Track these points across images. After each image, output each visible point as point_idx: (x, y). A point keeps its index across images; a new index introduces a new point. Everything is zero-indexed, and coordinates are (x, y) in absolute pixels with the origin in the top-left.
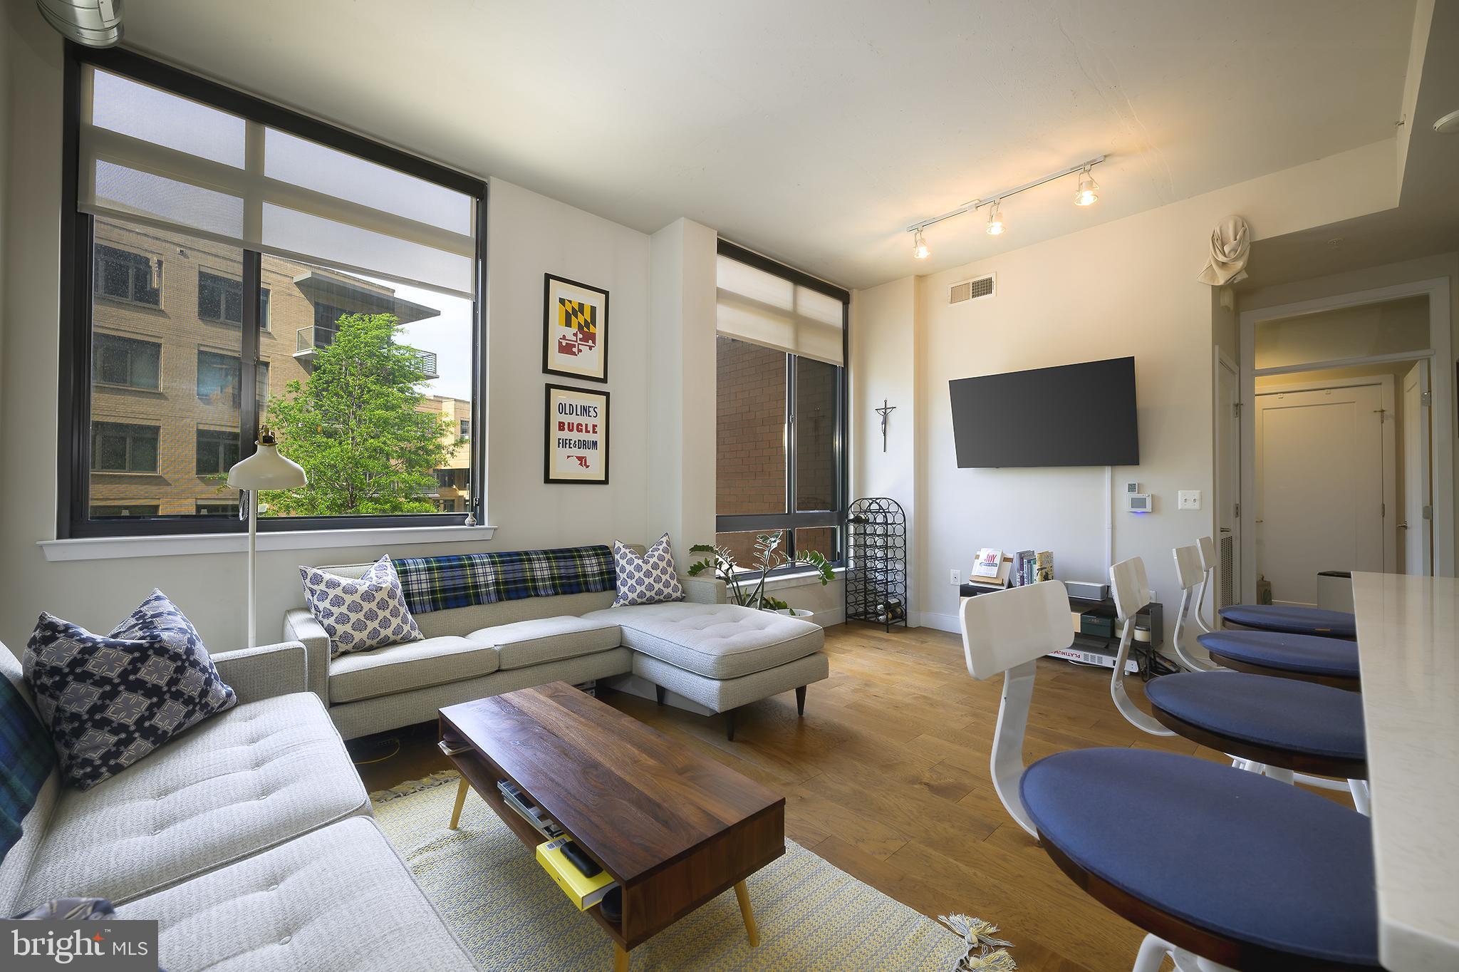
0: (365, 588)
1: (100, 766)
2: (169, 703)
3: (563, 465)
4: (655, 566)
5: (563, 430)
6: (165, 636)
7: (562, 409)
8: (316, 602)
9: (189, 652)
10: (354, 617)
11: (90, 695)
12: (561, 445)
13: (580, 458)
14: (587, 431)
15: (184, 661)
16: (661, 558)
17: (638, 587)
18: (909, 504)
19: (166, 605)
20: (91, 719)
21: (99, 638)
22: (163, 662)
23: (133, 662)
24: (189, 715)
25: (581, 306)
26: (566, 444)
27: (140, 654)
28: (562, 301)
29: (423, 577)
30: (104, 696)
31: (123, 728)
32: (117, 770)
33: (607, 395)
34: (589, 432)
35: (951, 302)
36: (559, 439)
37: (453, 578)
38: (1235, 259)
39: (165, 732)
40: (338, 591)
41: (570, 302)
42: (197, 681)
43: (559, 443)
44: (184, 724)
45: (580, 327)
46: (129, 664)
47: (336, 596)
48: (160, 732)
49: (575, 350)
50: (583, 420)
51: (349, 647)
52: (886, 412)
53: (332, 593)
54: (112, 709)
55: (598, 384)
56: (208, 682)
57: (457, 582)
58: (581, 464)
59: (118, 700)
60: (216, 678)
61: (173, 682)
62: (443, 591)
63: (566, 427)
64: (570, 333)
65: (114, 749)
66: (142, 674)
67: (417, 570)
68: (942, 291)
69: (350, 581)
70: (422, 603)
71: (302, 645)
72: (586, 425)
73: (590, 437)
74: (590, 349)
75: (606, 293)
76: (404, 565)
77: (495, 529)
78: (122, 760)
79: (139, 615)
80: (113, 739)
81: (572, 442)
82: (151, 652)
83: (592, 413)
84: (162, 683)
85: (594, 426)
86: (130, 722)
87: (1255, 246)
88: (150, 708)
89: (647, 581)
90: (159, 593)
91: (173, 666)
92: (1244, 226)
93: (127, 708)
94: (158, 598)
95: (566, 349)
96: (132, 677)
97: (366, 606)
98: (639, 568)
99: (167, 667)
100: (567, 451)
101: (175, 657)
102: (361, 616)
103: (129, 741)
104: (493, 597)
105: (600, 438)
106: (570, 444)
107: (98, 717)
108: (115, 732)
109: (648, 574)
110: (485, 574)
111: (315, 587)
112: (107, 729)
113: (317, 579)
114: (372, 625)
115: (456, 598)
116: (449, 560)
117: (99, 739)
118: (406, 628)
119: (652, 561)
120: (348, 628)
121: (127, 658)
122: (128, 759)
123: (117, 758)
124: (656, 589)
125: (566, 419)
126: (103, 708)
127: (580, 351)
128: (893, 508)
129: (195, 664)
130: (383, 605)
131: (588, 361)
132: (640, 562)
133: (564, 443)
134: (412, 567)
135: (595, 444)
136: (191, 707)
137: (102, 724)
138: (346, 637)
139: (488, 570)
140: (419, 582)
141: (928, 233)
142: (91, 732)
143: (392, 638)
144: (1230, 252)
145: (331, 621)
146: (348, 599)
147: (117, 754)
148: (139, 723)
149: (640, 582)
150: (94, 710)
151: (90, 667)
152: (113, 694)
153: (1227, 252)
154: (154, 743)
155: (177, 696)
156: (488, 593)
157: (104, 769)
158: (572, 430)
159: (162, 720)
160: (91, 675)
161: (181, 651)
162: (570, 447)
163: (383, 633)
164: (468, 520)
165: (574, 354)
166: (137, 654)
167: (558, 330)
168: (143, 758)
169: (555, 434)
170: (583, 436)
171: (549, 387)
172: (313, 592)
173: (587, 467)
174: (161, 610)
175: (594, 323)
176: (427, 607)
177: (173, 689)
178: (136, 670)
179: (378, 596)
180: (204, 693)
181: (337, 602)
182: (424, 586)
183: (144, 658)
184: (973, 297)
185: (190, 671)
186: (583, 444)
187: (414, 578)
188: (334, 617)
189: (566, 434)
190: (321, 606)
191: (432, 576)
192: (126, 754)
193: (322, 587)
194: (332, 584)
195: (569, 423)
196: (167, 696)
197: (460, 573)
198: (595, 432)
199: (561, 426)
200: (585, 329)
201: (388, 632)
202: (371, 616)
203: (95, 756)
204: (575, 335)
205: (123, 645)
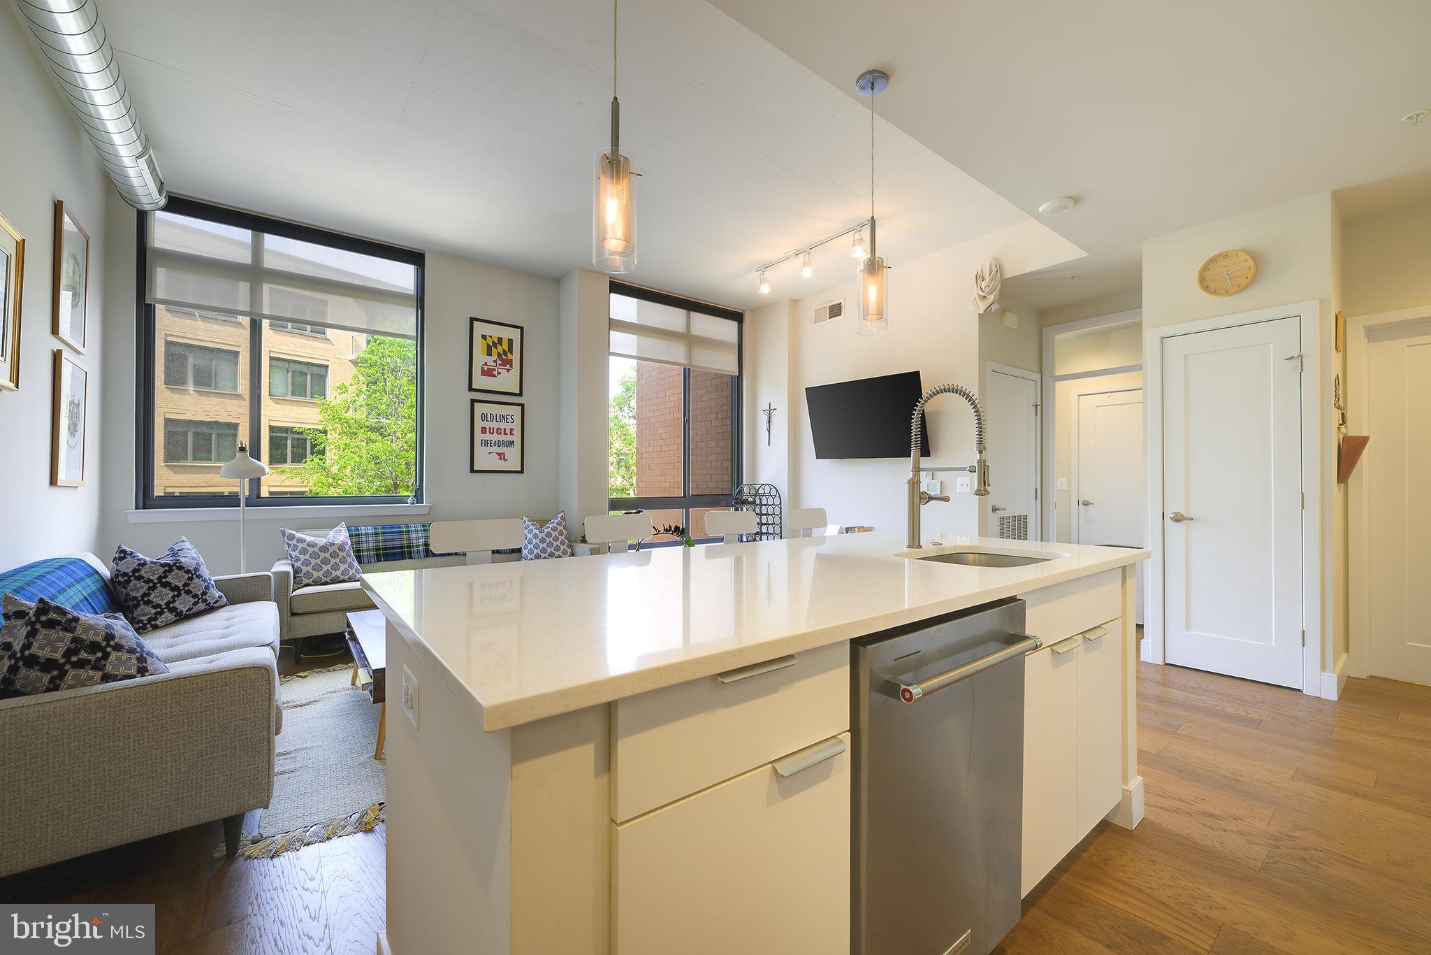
0: (323, 543)
1: (147, 624)
2: (184, 595)
3: (485, 459)
4: (549, 535)
5: (486, 433)
6: (183, 560)
7: (484, 417)
8: (291, 552)
9: (196, 570)
10: (313, 562)
11: (142, 587)
12: (483, 445)
13: (499, 454)
14: (505, 434)
15: (193, 574)
16: (554, 529)
17: (535, 550)
18: (784, 489)
19: (187, 545)
20: (143, 600)
21: (148, 559)
22: (181, 573)
23: (165, 572)
24: (195, 604)
25: (500, 340)
26: (488, 443)
27: (169, 568)
28: (484, 337)
29: (371, 539)
30: (149, 588)
31: (158, 606)
32: (156, 627)
33: (522, 406)
34: (507, 434)
35: (815, 323)
36: (482, 440)
37: (393, 540)
38: (990, 293)
39: (181, 612)
40: (304, 545)
41: (491, 337)
42: (200, 586)
43: (482, 443)
44: (192, 609)
45: (499, 355)
46: (163, 573)
47: (303, 548)
48: (178, 611)
49: (495, 373)
50: (502, 425)
51: (310, 581)
52: (770, 411)
53: (300, 546)
54: (153, 595)
55: (515, 398)
56: (207, 588)
57: (396, 543)
58: (500, 459)
59: (156, 591)
60: (212, 586)
61: (186, 585)
62: (385, 549)
63: (488, 431)
64: (490, 360)
65: (154, 616)
66: (169, 579)
67: (367, 534)
68: (809, 311)
69: (313, 539)
70: (369, 556)
71: (271, 575)
72: (505, 429)
73: (508, 438)
74: (508, 371)
75: (522, 328)
76: (358, 530)
77: (430, 507)
78: (158, 622)
79: (172, 550)
80: (153, 611)
81: (493, 442)
82: (174, 568)
83: (510, 420)
84: (180, 585)
85: (511, 430)
86: (163, 603)
87: (1004, 282)
88: (173, 597)
89: (541, 546)
90: (184, 538)
91: (186, 576)
92: (998, 268)
93: (162, 596)
94: (183, 541)
95: (487, 372)
96: (164, 580)
97: (322, 555)
98: (536, 536)
99: (183, 577)
100: (489, 449)
101: (188, 572)
102: (318, 561)
103: (161, 613)
104: (422, 554)
105: (517, 438)
106: (491, 443)
107: (146, 599)
108: (155, 607)
109: (542, 540)
110: (417, 538)
111: (290, 542)
112: (150, 605)
113: (291, 537)
114: (325, 568)
115: (394, 553)
116: (392, 528)
117: (146, 611)
118: (352, 572)
119: (546, 531)
120: (309, 569)
121: (162, 570)
122: (162, 622)
123: (155, 621)
124: (549, 552)
125: (488, 425)
126: (149, 595)
127: (499, 373)
128: (773, 492)
129: (199, 577)
130: (334, 555)
131: (507, 380)
132: (537, 532)
133: (486, 443)
134: (364, 532)
135: (512, 443)
136: (196, 600)
137: (148, 603)
138: (308, 575)
139: (420, 535)
140: (367, 542)
141: (769, 274)
142: (142, 606)
143: (342, 578)
144: (985, 287)
145: (299, 564)
146: (311, 550)
147: (155, 619)
148: (168, 604)
149: (536, 547)
150: (144, 595)
151: (142, 573)
152: (154, 588)
153: (983, 287)
154: (176, 616)
155: (188, 592)
156: (418, 552)
157: (148, 626)
158: (493, 433)
159: (180, 604)
160: (143, 577)
161: (192, 569)
162: (491, 446)
163: (334, 573)
164: (410, 500)
165: (495, 376)
166: (167, 568)
167: (480, 358)
168: (169, 624)
169: (479, 436)
170: (502, 437)
171: (473, 401)
172: (289, 545)
173: (506, 460)
174: (183, 547)
175: (511, 350)
176: (373, 560)
177: (186, 589)
178: (166, 577)
179: (331, 549)
180: (204, 593)
181: (304, 552)
182: (371, 545)
183: (171, 570)
184: (830, 318)
185: (196, 580)
186: (502, 444)
187: (364, 539)
188: (301, 562)
189: (488, 436)
190: (294, 554)
191: (378, 538)
192: (160, 620)
193: (294, 542)
194: (301, 541)
195: (490, 428)
196: (183, 592)
197: (399, 537)
198: (512, 434)
199: (484, 430)
200: (503, 356)
201: (338, 573)
202: (326, 561)
203: (144, 618)
204: (495, 361)
205: (160, 563)
